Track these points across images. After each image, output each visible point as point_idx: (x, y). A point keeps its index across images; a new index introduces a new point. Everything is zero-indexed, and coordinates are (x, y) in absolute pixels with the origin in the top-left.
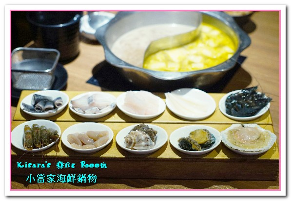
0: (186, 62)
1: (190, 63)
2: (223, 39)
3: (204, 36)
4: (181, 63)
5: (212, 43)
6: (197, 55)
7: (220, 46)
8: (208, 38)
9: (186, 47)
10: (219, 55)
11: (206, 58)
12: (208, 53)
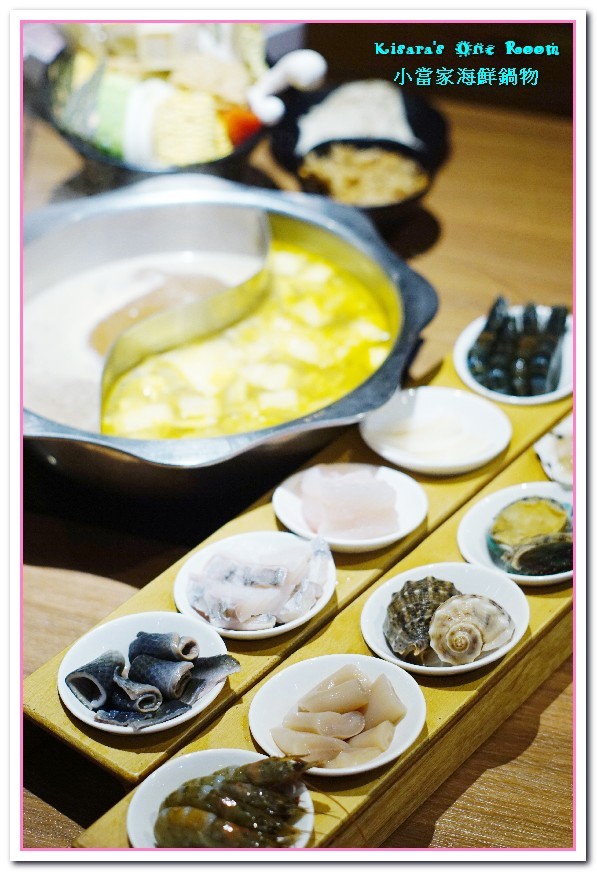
0: (238, 392)
1: (253, 392)
2: (346, 295)
3: (283, 289)
4: (222, 397)
5: (314, 314)
6: (272, 360)
7: (341, 320)
8: (298, 296)
9: (231, 333)
10: (342, 353)
11: (303, 368)
12: (305, 348)
